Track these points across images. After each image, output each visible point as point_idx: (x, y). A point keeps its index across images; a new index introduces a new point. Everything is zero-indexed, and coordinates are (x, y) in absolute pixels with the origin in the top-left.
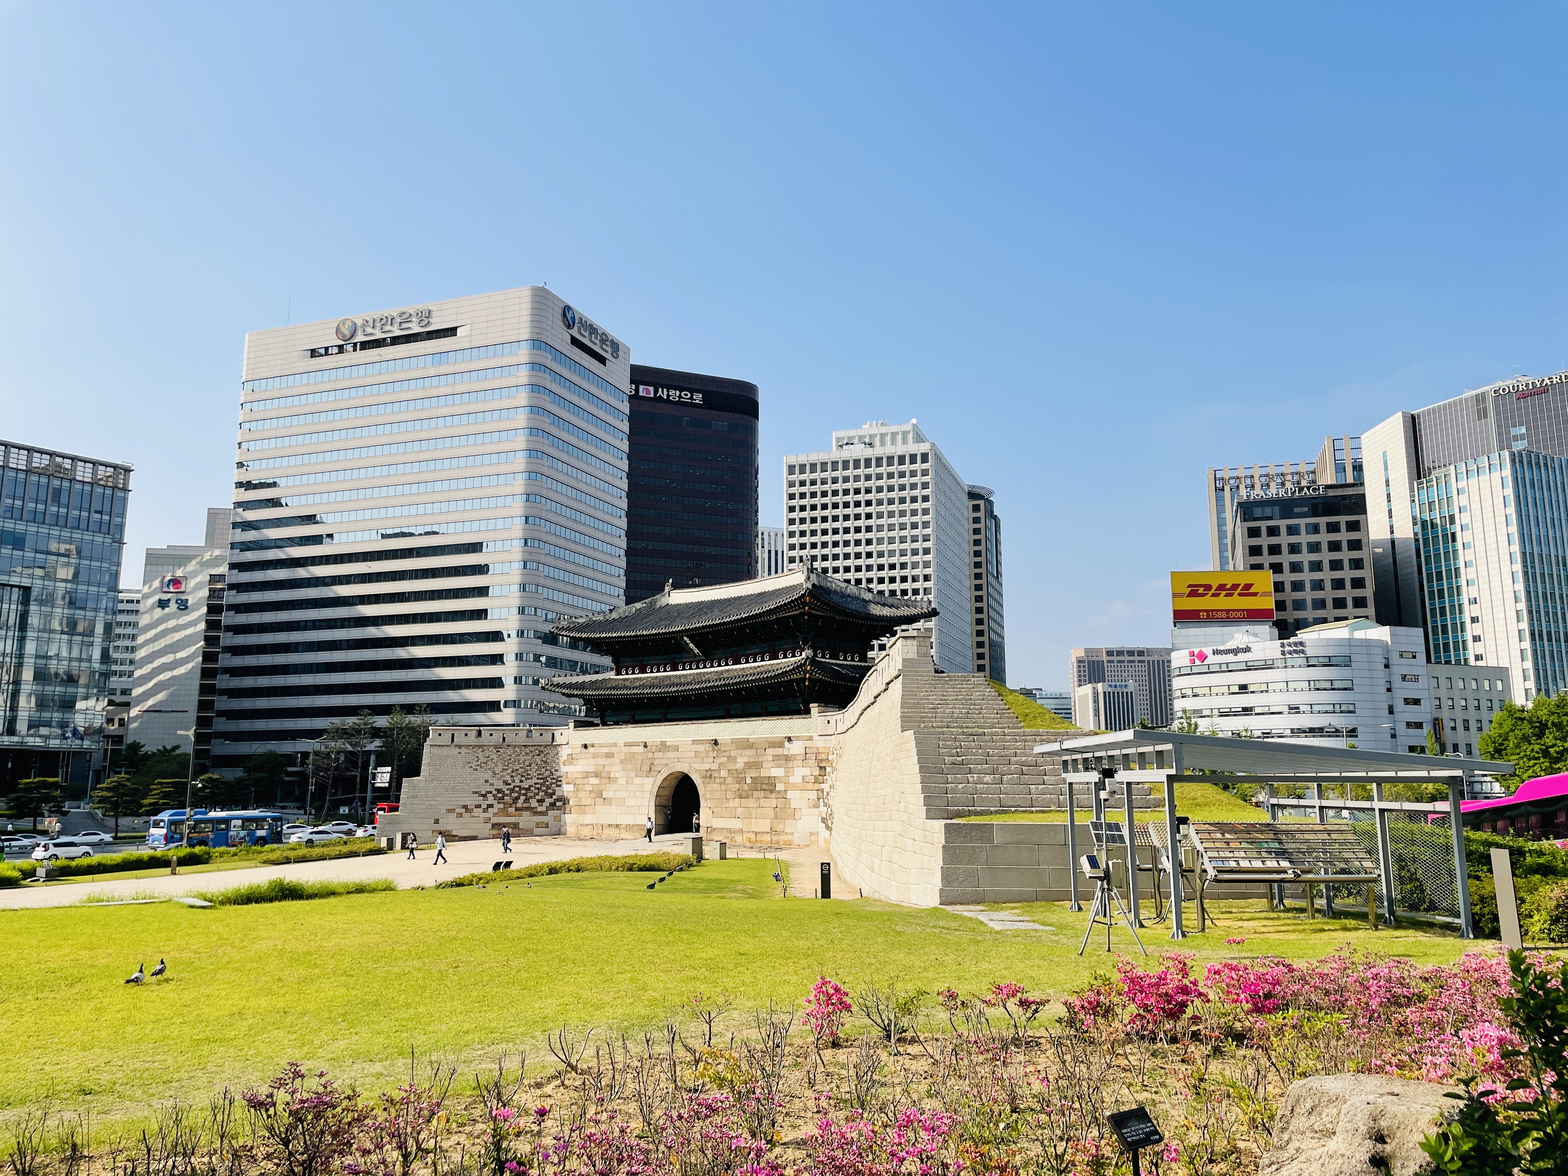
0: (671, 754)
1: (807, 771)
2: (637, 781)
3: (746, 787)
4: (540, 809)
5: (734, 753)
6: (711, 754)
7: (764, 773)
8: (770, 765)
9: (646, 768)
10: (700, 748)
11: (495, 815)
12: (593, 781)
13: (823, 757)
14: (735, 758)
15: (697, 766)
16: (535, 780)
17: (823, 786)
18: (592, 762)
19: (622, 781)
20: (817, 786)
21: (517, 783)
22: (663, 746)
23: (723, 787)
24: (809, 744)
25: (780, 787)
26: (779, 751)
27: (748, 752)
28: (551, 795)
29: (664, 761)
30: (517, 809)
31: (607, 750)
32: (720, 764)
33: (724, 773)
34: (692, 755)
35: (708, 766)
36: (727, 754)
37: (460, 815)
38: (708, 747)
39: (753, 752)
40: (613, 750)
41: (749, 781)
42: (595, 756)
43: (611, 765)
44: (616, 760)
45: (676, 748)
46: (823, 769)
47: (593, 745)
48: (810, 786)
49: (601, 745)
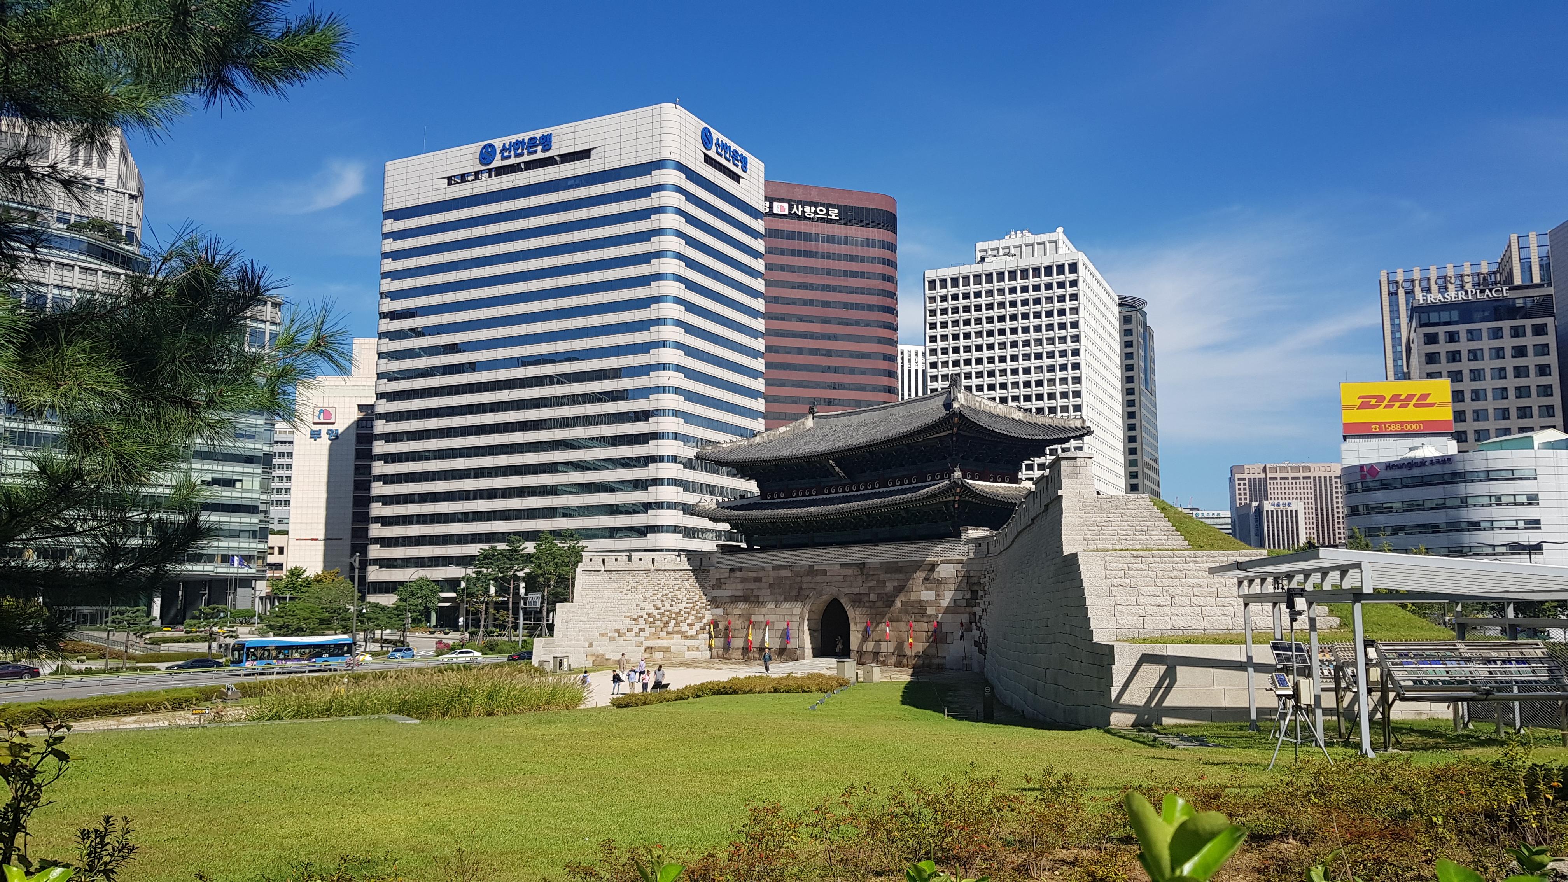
0: (819, 579)
1: (958, 595)
2: (789, 605)
4: (690, 633)
5: (882, 577)
6: (860, 578)
8: (920, 589)
9: (794, 593)
10: (849, 572)
11: (647, 639)
12: (743, 605)
13: (975, 580)
14: (884, 582)
15: (846, 590)
16: (684, 605)
17: (976, 609)
18: (740, 586)
19: (771, 605)
20: (968, 610)
21: (668, 607)
22: (811, 571)
24: (960, 567)
25: (931, 611)
26: (930, 575)
27: (897, 576)
28: (701, 619)
29: (812, 586)
30: (668, 633)
31: (754, 574)
32: (870, 588)
33: (873, 597)
34: (841, 579)
35: (857, 590)
36: (876, 577)
37: (613, 639)
38: (856, 571)
40: (761, 574)
42: (744, 580)
43: (759, 589)
44: (764, 584)
45: (824, 572)
46: (975, 593)
47: (740, 570)
48: (962, 610)
49: (749, 569)
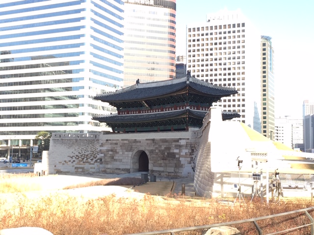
0: (138, 144)
1: (187, 151)
2: (126, 153)
3: (165, 156)
4: (92, 162)
5: (160, 144)
6: (152, 144)
7: (171, 151)
8: (174, 148)
9: (129, 149)
10: (149, 142)
11: (76, 164)
12: (110, 153)
13: (193, 146)
14: (161, 146)
15: (147, 148)
16: (90, 152)
17: (193, 156)
18: (110, 146)
19: (121, 153)
20: (191, 156)
21: (84, 153)
22: (135, 141)
23: (157, 156)
24: (188, 141)
25: (177, 156)
26: (177, 143)
28: (95, 158)
29: (135, 146)
30: (83, 162)
31: (115, 142)
32: (156, 148)
33: (157, 151)
34: (146, 144)
35: (151, 148)
36: (158, 144)
37: (63, 164)
38: (151, 142)
39: (167, 144)
40: (118, 142)
41: (166, 154)
42: (111, 144)
43: (117, 147)
44: (118, 146)
45: (140, 142)
46: (193, 150)
47: (110, 140)
48: (188, 156)
49: (113, 140)
